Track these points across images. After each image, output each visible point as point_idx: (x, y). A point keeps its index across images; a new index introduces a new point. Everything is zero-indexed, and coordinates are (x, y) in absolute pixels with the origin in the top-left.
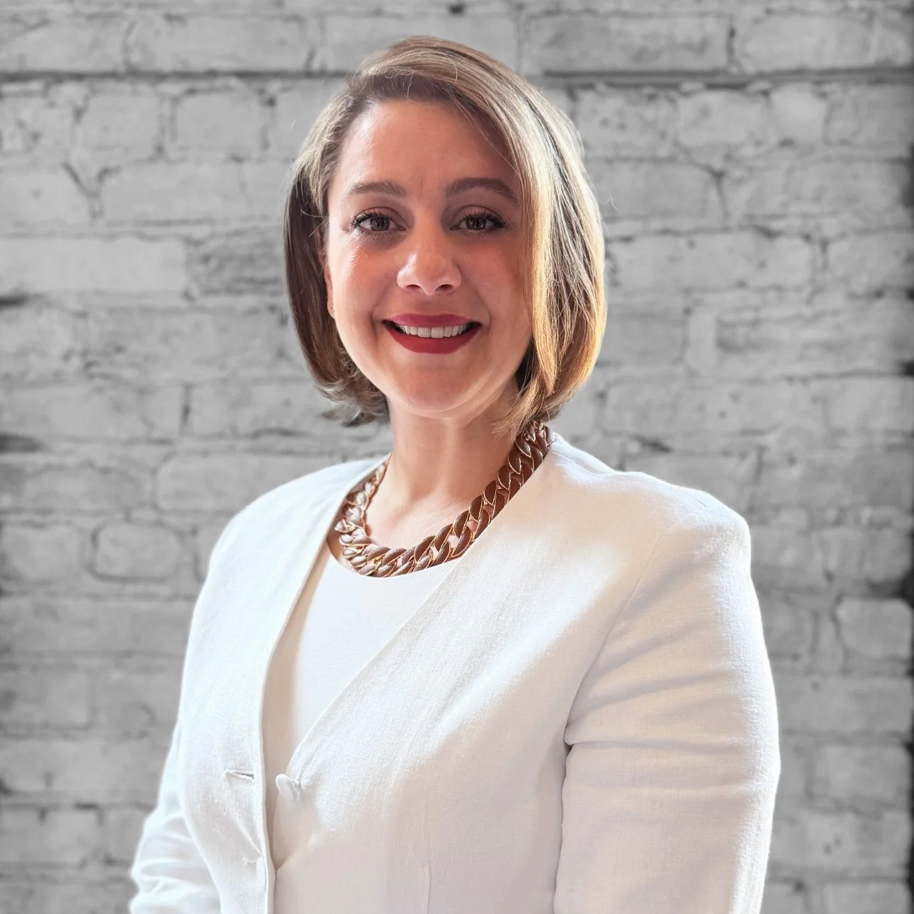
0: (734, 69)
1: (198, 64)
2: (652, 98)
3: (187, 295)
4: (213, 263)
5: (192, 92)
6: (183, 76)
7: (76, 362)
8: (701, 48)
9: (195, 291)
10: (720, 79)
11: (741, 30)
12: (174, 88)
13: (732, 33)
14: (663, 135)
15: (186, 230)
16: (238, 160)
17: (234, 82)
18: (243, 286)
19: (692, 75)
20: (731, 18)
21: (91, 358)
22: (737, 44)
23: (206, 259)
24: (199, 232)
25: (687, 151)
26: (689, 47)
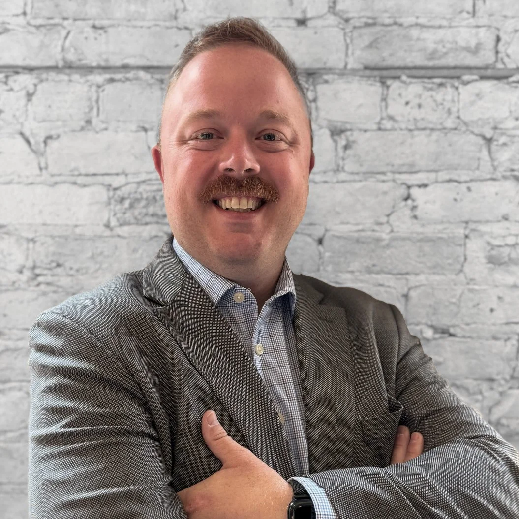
0: (500, 66)
1: (116, 61)
2: (441, 85)
3: (107, 226)
4: (127, 203)
5: (112, 80)
6: (106, 69)
7: (27, 274)
8: (476, 50)
9: (113, 223)
10: (489, 72)
11: (504, 37)
12: (99, 78)
13: (498, 39)
14: (449, 112)
15: (107, 180)
16: (145, 130)
17: (142, 74)
18: (148, 219)
19: (469, 69)
20: (498, 29)
21: (38, 271)
22: (501, 47)
23: (122, 200)
24: (117, 182)
25: (466, 124)
26: (467, 49)
